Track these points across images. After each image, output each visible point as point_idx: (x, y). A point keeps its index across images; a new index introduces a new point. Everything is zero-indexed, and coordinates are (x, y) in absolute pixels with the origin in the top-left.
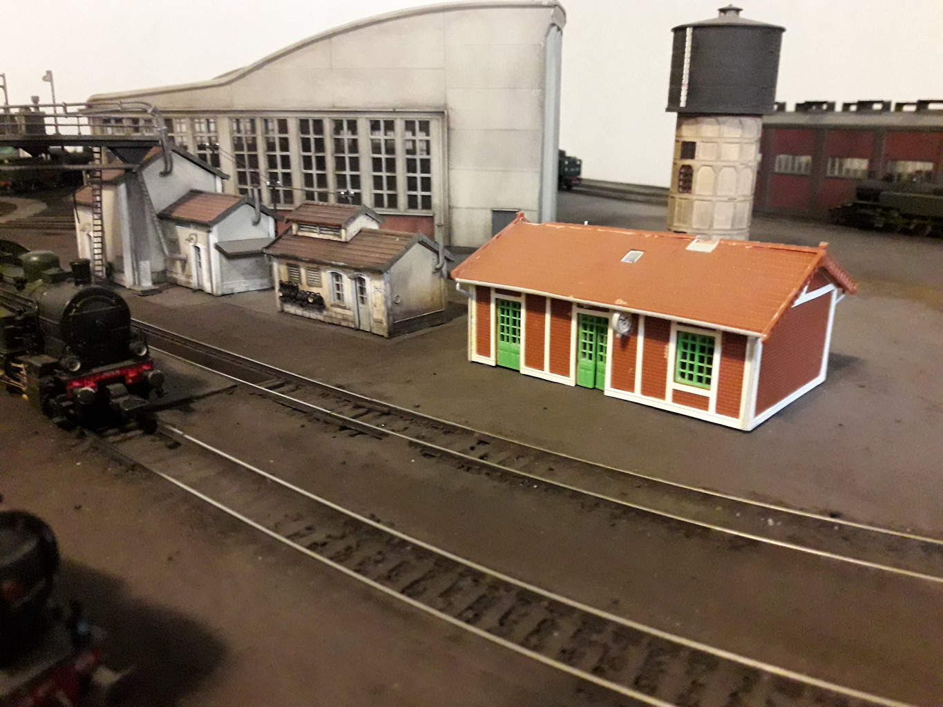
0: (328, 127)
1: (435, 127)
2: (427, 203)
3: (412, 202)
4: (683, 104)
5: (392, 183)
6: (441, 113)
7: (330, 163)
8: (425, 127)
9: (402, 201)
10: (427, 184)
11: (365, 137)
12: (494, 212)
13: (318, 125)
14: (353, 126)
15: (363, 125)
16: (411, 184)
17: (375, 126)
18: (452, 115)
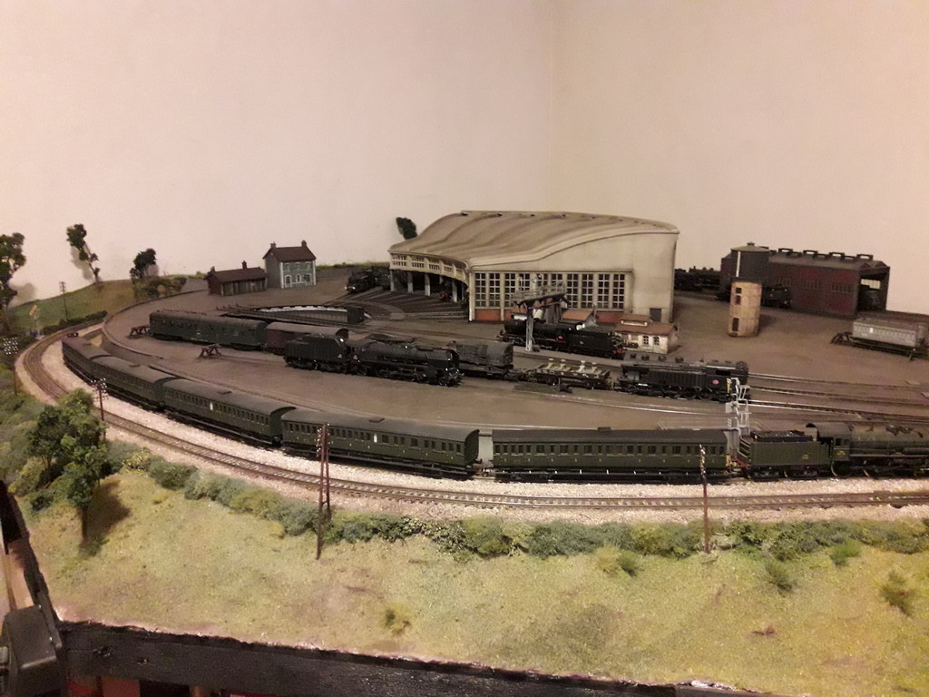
0: (580, 277)
1: (627, 277)
2: (621, 306)
3: (615, 305)
4: (737, 275)
5: (606, 298)
6: (631, 272)
7: (580, 291)
8: (623, 277)
9: (610, 305)
10: (622, 299)
11: (596, 281)
12: (651, 309)
13: (576, 277)
14: (591, 277)
15: (596, 277)
16: (615, 298)
17: (601, 277)
18: (635, 273)
